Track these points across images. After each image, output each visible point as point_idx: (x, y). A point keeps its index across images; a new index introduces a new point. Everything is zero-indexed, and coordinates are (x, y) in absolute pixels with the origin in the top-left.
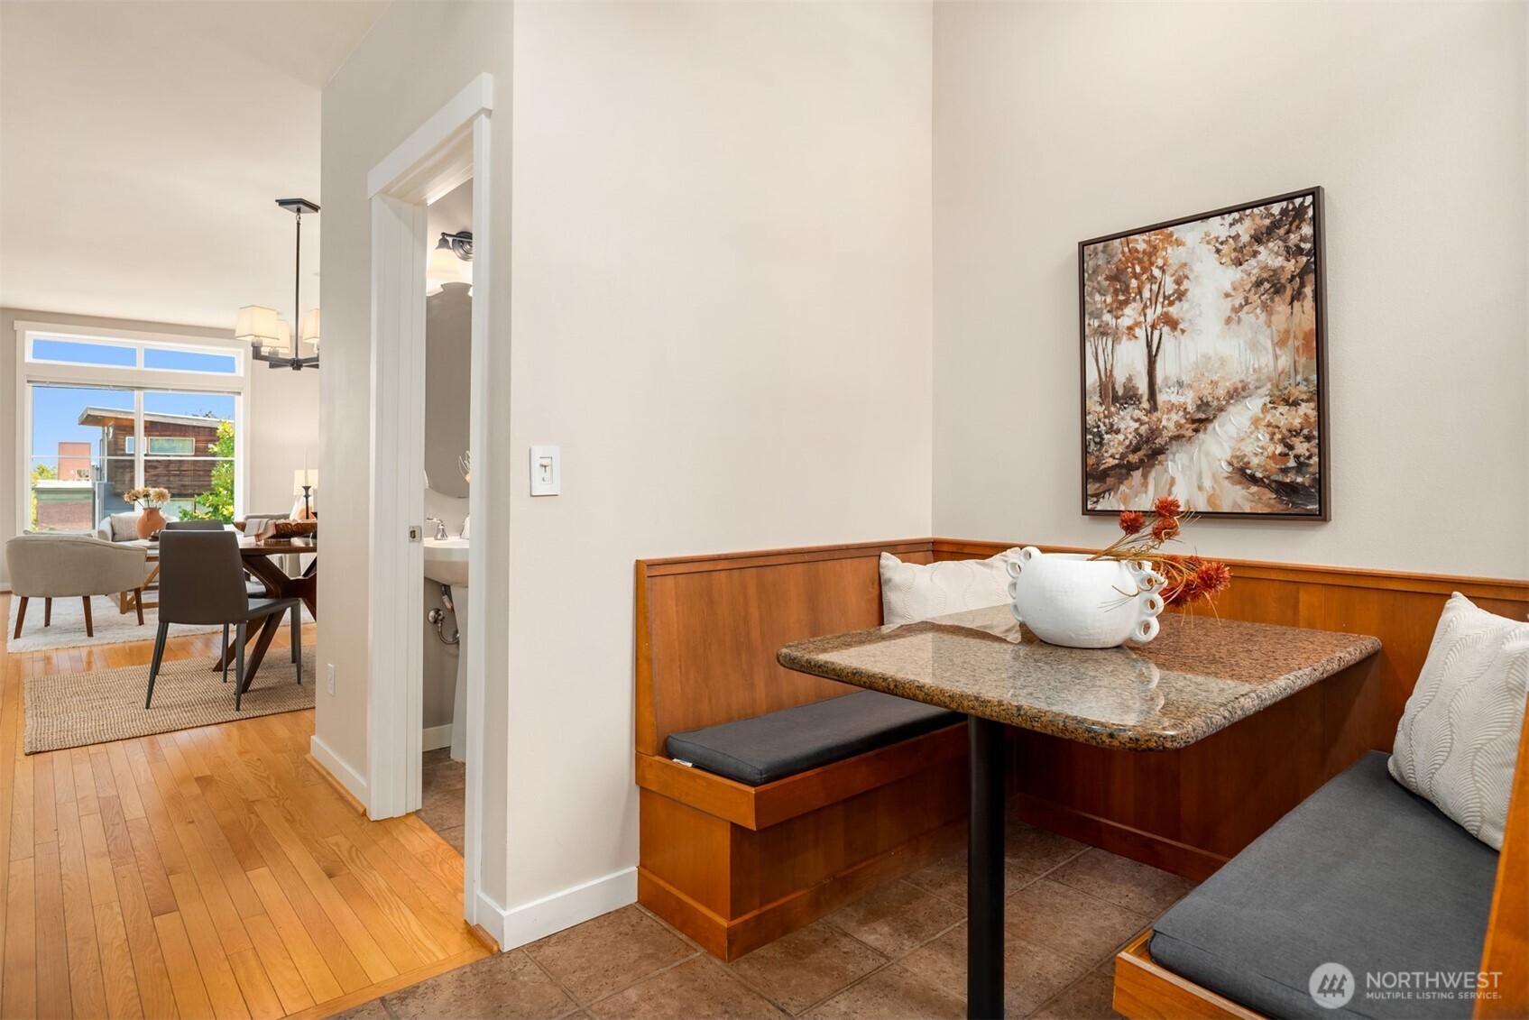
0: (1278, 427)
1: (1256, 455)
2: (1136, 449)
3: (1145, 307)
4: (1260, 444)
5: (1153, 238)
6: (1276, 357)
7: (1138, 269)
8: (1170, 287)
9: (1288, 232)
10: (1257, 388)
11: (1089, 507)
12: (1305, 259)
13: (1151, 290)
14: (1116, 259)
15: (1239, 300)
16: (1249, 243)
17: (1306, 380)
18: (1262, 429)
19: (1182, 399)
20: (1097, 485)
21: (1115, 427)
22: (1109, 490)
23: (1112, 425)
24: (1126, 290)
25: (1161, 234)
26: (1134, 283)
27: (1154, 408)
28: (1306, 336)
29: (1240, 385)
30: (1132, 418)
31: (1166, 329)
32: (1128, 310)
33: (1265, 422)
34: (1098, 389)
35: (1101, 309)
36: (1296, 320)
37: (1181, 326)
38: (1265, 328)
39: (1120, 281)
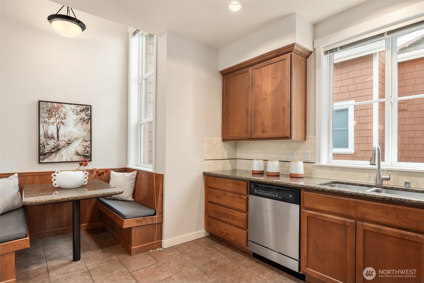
0: (84, 145)
1: (80, 150)
2: (54, 149)
3: (56, 119)
4: (81, 148)
5: (59, 105)
6: (84, 133)
7: (55, 110)
8: (62, 116)
9: (86, 111)
10: (80, 138)
11: (41, 162)
12: (89, 117)
13: (58, 116)
14: (49, 107)
15: (77, 122)
16: (79, 111)
17: (89, 138)
18: (81, 146)
19: (65, 139)
20: (43, 157)
21: (48, 144)
22: (46, 158)
23: (47, 143)
24: (52, 114)
25: (61, 104)
26: (54, 113)
27: (58, 140)
28: (89, 130)
29: (77, 137)
30: (53, 142)
31: (61, 124)
32: (52, 119)
33: (82, 144)
34: (44, 135)
35: (45, 117)
36: (87, 127)
37: (65, 124)
38: (82, 127)
39: (50, 112)
